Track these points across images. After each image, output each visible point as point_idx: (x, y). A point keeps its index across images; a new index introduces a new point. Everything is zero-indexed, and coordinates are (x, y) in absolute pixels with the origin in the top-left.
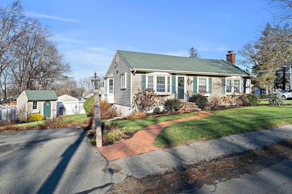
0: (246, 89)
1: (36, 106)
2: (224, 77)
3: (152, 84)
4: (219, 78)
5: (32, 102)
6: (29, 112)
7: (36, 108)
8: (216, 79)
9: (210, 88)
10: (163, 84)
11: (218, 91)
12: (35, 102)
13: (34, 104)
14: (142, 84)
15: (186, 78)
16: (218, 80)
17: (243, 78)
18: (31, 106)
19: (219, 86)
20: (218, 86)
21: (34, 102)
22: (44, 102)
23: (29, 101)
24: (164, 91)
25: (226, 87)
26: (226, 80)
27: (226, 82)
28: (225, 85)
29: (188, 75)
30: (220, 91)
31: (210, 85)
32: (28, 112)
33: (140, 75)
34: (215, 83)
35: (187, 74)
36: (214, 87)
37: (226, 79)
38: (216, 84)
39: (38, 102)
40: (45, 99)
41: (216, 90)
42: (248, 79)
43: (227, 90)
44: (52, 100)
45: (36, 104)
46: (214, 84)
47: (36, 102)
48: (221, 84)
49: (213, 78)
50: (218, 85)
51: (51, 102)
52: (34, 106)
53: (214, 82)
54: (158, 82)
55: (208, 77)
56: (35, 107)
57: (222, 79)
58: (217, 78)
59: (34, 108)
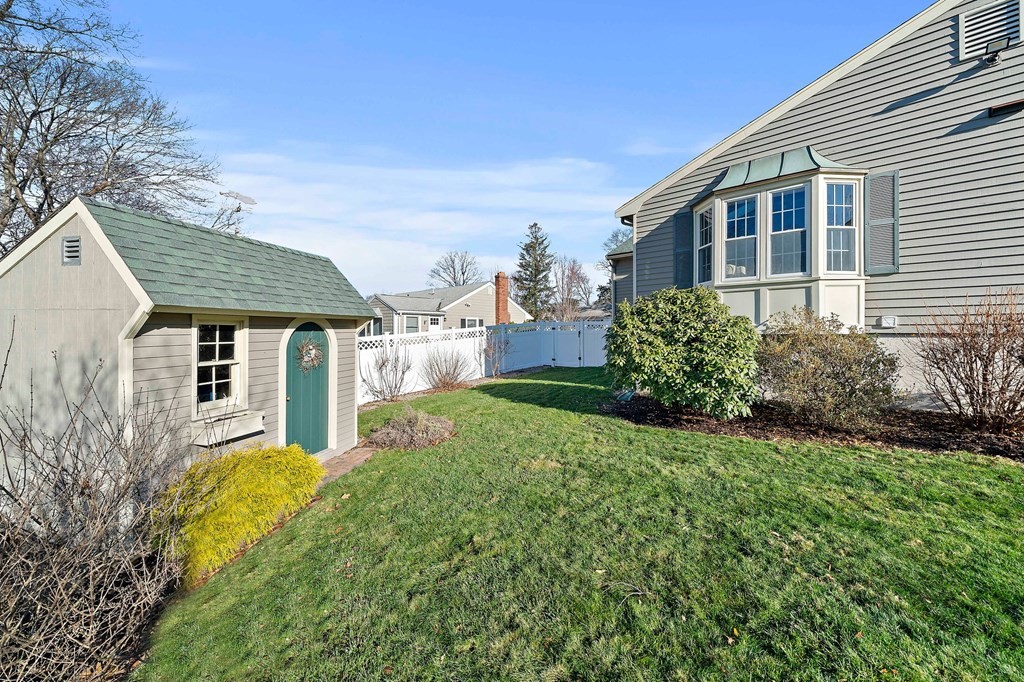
1: (223, 372)
5: (194, 332)
7: (224, 390)
12: (217, 334)
13: (205, 353)
18: (179, 374)
21: (206, 333)
22: (288, 332)
23: (159, 318)
39: (241, 337)
40: (294, 313)
44: (339, 323)
45: (227, 352)
47: (228, 333)
51: (331, 333)
52: (203, 374)
56: (213, 384)
59: (204, 394)
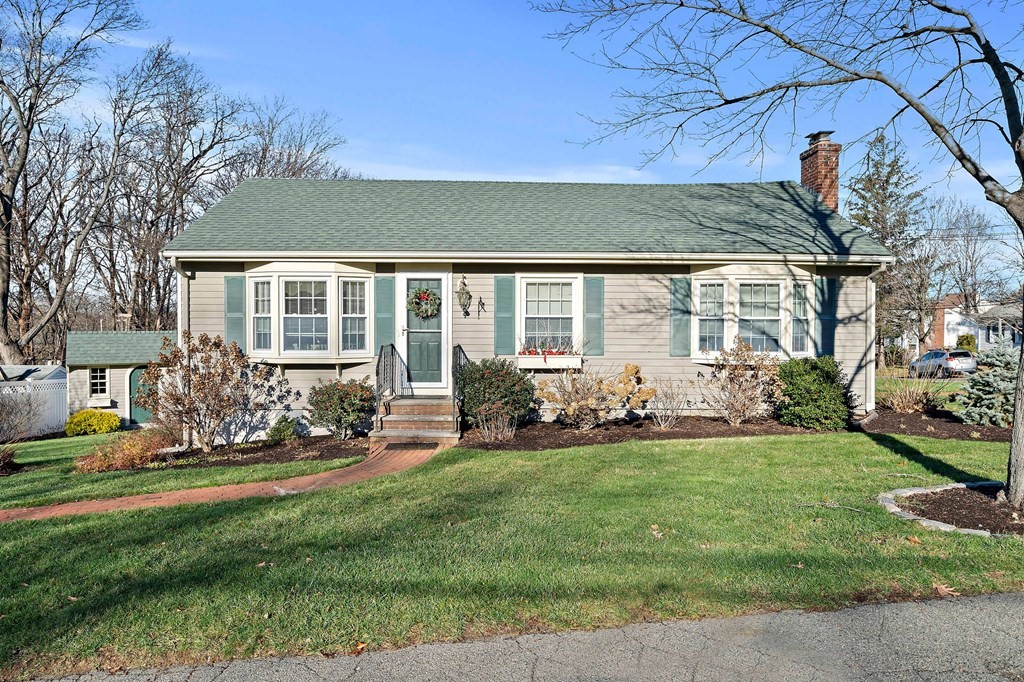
0: (840, 331)
1: (103, 384)
2: (686, 269)
3: (269, 315)
4: (654, 279)
5: (88, 371)
6: (77, 403)
7: (103, 391)
8: (632, 282)
9: (594, 327)
10: (319, 315)
11: (644, 342)
12: (98, 371)
13: (94, 378)
14: (229, 315)
15: (448, 282)
16: (643, 289)
17: (819, 270)
18: (82, 384)
19: (650, 318)
20: (642, 315)
21: (94, 370)
22: (130, 370)
23: (73, 368)
24: (323, 343)
25: (695, 321)
26: (696, 285)
27: (696, 300)
28: (689, 313)
29: (458, 268)
30: (657, 342)
31: (594, 316)
32: (72, 403)
33: (220, 277)
34: (625, 302)
35: (454, 265)
36: (619, 321)
37: (697, 279)
38: (632, 308)
39: (107, 371)
40: (134, 362)
41: (634, 336)
42: (851, 279)
43: (703, 340)
45: (103, 377)
46: (617, 309)
47: (103, 371)
48: (664, 306)
49: (609, 279)
50: (642, 311)
52: (93, 385)
53: (618, 295)
54: (290, 306)
55: (580, 276)
56: (97, 388)
57: (671, 279)
58: (639, 276)
59: (94, 391)
